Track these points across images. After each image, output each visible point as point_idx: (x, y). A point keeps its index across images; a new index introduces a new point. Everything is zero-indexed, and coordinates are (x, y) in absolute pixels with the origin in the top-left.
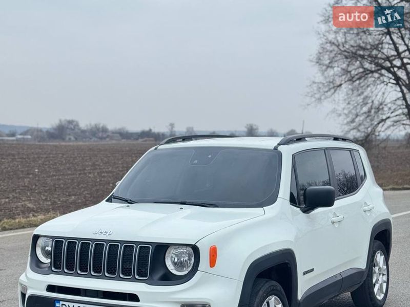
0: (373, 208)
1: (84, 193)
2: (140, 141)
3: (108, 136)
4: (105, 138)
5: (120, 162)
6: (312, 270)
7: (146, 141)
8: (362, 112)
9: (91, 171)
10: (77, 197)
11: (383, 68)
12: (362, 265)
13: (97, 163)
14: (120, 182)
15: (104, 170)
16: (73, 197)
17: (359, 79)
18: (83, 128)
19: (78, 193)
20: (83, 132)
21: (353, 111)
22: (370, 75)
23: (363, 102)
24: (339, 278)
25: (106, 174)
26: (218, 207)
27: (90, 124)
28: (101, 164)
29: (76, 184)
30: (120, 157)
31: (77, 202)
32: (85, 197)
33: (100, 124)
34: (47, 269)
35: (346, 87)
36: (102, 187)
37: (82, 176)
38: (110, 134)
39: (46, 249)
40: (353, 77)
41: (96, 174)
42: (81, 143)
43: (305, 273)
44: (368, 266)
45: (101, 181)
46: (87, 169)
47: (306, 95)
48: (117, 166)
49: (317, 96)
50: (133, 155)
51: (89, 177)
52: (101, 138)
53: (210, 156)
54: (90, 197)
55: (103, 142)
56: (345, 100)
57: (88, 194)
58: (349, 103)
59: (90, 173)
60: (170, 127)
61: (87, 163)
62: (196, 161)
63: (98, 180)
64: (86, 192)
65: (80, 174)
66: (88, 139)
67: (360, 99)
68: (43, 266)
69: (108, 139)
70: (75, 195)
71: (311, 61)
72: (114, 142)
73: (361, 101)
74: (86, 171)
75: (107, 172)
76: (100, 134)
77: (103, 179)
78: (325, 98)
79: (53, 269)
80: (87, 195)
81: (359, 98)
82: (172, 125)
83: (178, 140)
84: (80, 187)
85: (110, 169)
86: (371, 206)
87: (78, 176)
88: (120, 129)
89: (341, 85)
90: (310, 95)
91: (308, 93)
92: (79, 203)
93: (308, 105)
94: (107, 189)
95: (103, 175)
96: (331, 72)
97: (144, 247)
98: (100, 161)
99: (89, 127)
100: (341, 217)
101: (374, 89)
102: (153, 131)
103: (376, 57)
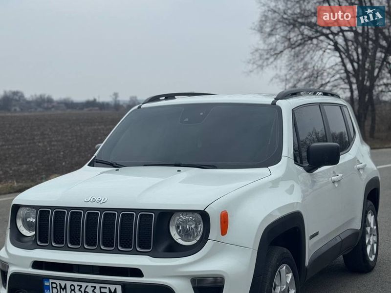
0: (366, 165)
1: (36, 162)
2: (86, 110)
3: (53, 107)
4: (50, 109)
5: (69, 131)
6: (317, 234)
7: (91, 110)
8: (303, 77)
9: (41, 140)
10: (28, 166)
11: (323, 34)
12: (357, 226)
13: (46, 132)
14: (102, 145)
15: (53, 139)
16: (25, 166)
17: (299, 46)
18: (28, 99)
19: (29, 162)
20: (29, 102)
21: (295, 77)
22: (309, 42)
23: (303, 67)
24: (339, 240)
25: (55, 143)
26: (217, 168)
27: (36, 95)
28: (50, 134)
29: (26, 154)
30: (68, 126)
31: (29, 170)
32: (37, 166)
33: (45, 95)
34: (31, 243)
35: (287, 54)
36: (52, 155)
37: (31, 145)
38: (55, 104)
39: (28, 220)
40: (292, 45)
41: (45, 143)
42: (26, 114)
43: (312, 237)
44: (363, 227)
45: (51, 149)
46: (36, 138)
47: (249, 63)
48: (66, 134)
49: (260, 63)
50: (81, 124)
51: (39, 146)
52: (47, 109)
53: (202, 114)
54: (42, 166)
55: (48, 113)
56: (287, 66)
57: (39, 162)
58: (291, 69)
59: (39, 142)
60: (114, 97)
61: (36, 133)
62: (187, 120)
63: (48, 149)
64: (38, 161)
65: (29, 143)
66: (33, 110)
67: (301, 65)
68: (26, 239)
69: (53, 109)
70: (26, 164)
71: (254, 29)
72: (59, 112)
73: (302, 66)
74: (35, 141)
75: (56, 141)
76: (46, 105)
77: (53, 148)
78: (267, 65)
79: (39, 243)
80: (39, 164)
81: (299, 64)
82: (116, 95)
83: (161, 98)
84: (31, 156)
85: (59, 138)
86: (363, 164)
87: (27, 145)
88: (65, 100)
89: (282, 52)
90: (252, 62)
91: (250, 60)
92: (31, 172)
93: (251, 72)
94: (58, 157)
95: (53, 143)
96: (273, 39)
97: (145, 215)
98: (48, 130)
99: (34, 98)
100: (340, 175)
101: (313, 55)
102: (98, 100)
103: (315, 25)
